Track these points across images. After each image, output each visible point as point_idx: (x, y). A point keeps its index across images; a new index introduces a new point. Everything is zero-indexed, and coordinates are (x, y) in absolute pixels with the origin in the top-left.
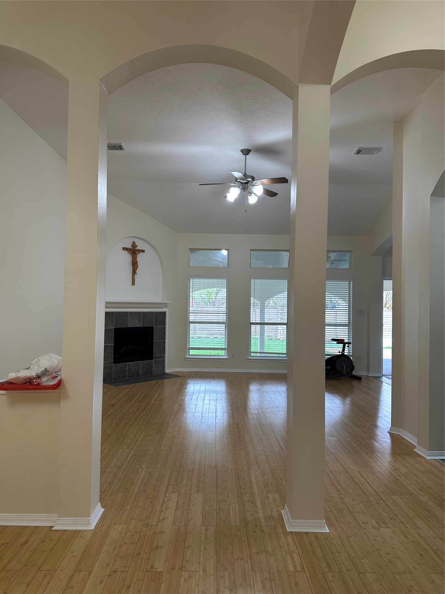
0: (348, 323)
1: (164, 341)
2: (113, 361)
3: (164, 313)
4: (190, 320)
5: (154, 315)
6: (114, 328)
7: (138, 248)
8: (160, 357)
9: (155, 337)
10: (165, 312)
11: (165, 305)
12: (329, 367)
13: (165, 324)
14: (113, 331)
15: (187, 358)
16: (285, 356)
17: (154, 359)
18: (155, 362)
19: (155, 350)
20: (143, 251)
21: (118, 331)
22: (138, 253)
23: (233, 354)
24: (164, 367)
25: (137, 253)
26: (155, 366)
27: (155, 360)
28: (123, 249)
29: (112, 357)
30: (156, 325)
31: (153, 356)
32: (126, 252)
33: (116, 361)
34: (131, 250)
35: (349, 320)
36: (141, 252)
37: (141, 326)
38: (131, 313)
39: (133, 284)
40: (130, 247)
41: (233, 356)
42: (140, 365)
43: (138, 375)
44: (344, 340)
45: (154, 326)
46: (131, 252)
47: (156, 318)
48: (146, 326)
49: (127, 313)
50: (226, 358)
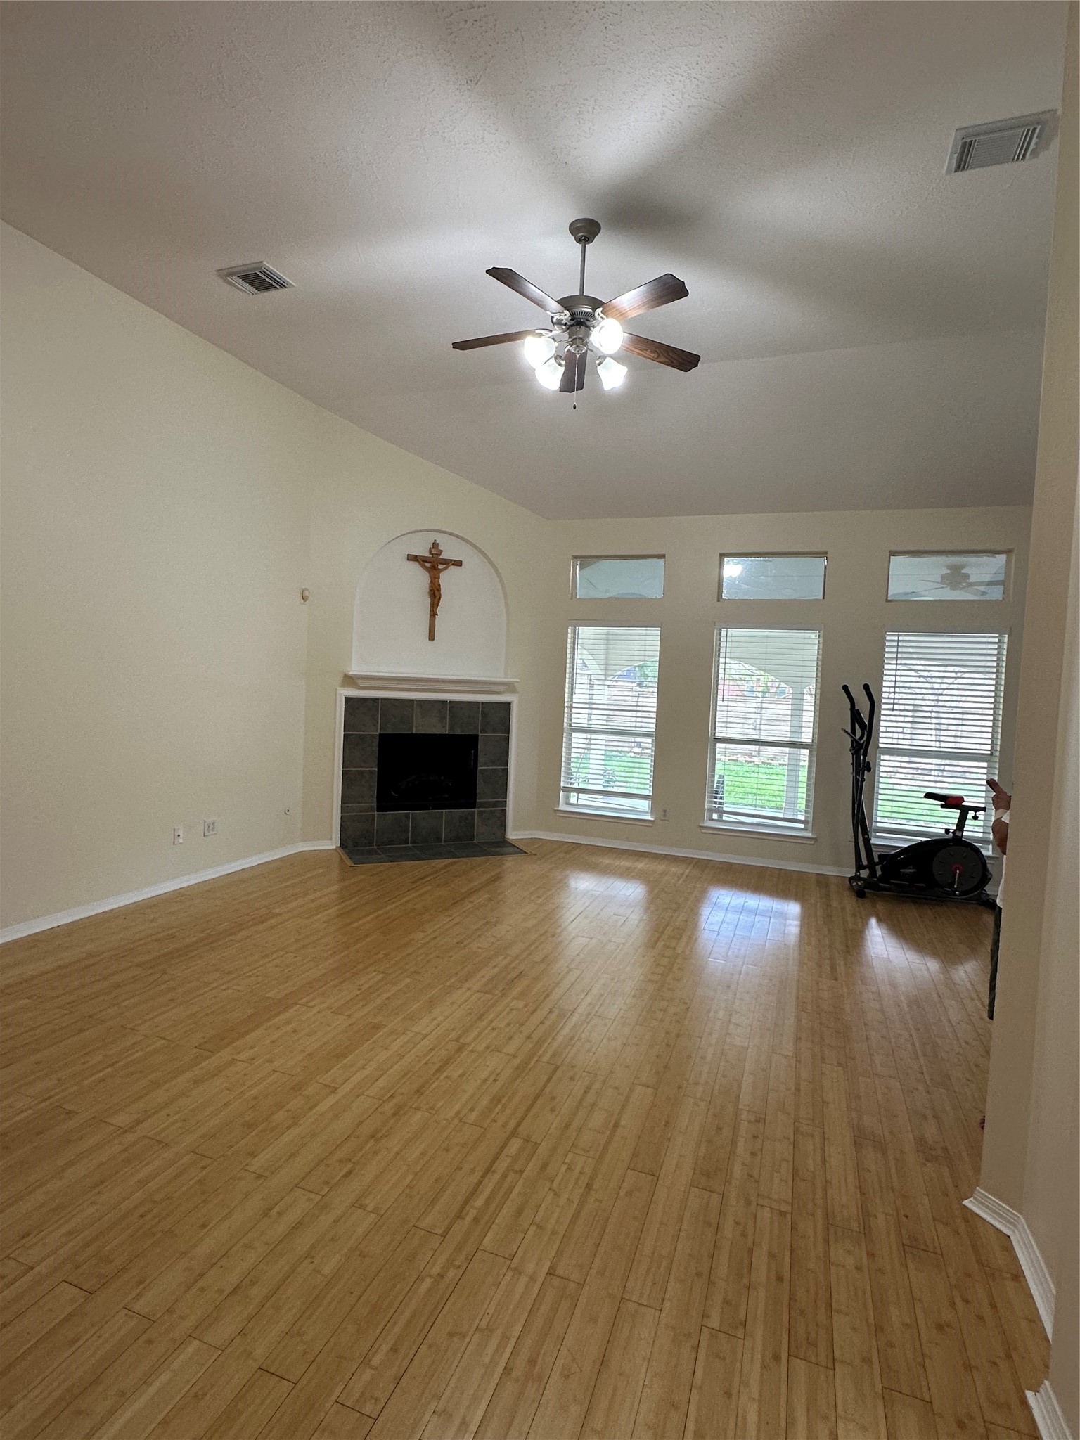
0: (989, 752)
1: (504, 770)
2: (375, 805)
3: (508, 705)
4: (573, 725)
5: (479, 708)
6: (378, 733)
7: (444, 556)
8: (495, 805)
9: (481, 759)
10: (510, 704)
11: (510, 687)
12: (910, 871)
13: (507, 731)
14: (377, 741)
15: (560, 811)
16: (802, 826)
17: (478, 808)
18: (480, 813)
19: (481, 787)
20: (458, 563)
21: (386, 741)
22: (444, 569)
23: (665, 811)
24: (503, 826)
25: (441, 567)
26: (480, 824)
27: (480, 809)
28: (408, 559)
29: (372, 796)
30: (483, 731)
31: (476, 801)
32: (415, 566)
33: (384, 804)
34: (427, 562)
35: (993, 744)
36: (453, 564)
37: (447, 733)
38: (421, 703)
39: (432, 638)
40: (427, 554)
41: (665, 815)
42: (444, 819)
43: (439, 839)
44: (961, 799)
45: (480, 734)
46: (428, 565)
47: (484, 715)
48: (458, 732)
49: (412, 701)
50: (649, 818)
